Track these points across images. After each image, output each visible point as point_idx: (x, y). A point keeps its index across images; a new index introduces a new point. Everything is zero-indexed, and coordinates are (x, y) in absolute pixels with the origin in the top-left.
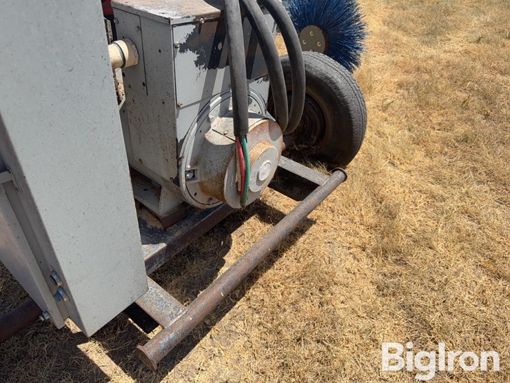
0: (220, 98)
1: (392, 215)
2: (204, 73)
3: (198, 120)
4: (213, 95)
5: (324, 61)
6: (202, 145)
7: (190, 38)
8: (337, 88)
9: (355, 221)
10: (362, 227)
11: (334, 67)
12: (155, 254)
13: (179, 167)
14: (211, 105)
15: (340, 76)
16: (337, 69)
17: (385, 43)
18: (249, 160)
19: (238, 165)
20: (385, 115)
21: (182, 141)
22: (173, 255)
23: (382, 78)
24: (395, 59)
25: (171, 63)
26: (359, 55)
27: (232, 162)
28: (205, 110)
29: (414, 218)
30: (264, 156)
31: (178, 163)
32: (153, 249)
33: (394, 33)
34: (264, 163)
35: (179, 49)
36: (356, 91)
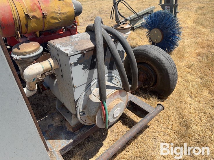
0: (96, 80)
1: (187, 126)
2: (87, 72)
3: (85, 91)
4: (93, 79)
5: (157, 50)
6: (88, 101)
7: (79, 60)
8: (162, 63)
9: (168, 128)
10: (172, 131)
11: (161, 53)
12: (67, 145)
13: (76, 111)
14: (92, 84)
15: (164, 57)
16: (163, 54)
17: (193, 33)
18: (107, 111)
19: (102, 112)
20: (189, 70)
21: (77, 100)
22: (77, 144)
23: (190, 51)
24: (198, 41)
25: (70, 71)
26: (178, 42)
27: (99, 111)
28: (89, 86)
29: (199, 128)
30: (116, 107)
31: (76, 109)
32: (67, 142)
33: (199, 27)
34: (116, 109)
35: (73, 65)
36: (172, 64)
